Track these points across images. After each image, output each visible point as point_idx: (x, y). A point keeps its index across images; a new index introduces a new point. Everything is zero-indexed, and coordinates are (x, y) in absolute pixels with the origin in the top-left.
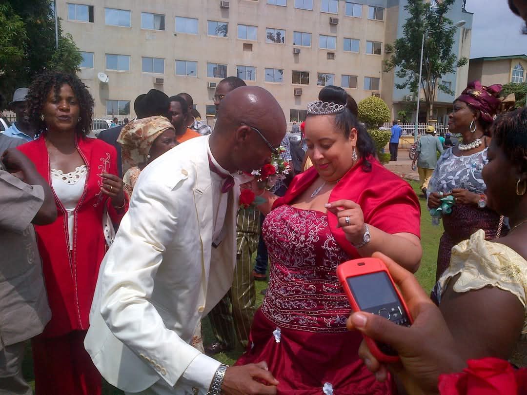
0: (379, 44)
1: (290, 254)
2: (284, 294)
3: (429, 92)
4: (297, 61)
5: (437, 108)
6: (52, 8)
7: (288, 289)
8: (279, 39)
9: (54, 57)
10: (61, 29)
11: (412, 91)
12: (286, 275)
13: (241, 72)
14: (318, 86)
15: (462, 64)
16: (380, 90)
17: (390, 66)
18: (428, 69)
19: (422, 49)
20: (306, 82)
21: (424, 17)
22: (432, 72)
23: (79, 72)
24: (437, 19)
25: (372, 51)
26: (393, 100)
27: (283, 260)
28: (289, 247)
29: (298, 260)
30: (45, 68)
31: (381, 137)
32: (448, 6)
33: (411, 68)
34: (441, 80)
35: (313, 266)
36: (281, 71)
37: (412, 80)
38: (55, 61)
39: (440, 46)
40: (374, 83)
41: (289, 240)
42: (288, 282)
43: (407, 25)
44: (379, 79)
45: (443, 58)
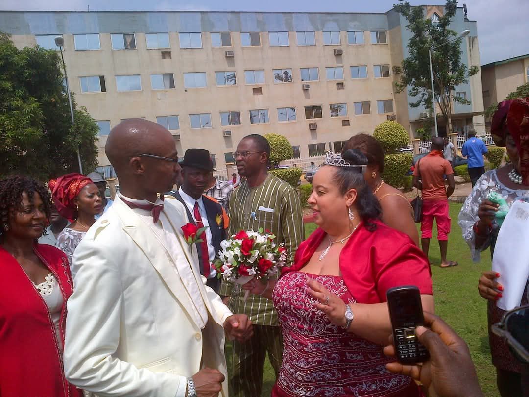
0: (386, 67)
1: (308, 322)
2: (305, 366)
3: (445, 106)
4: (307, 97)
5: (455, 120)
6: (64, 84)
7: (309, 360)
8: (287, 79)
9: (72, 131)
10: (76, 103)
11: (427, 107)
12: (306, 346)
13: (255, 116)
14: (332, 117)
15: (474, 73)
16: (395, 112)
17: (401, 86)
18: (440, 83)
19: (431, 65)
20: (319, 115)
21: (427, 33)
22: (444, 85)
23: (97, 141)
24: (441, 32)
25: (381, 75)
26: (410, 119)
27: (300, 330)
28: (308, 314)
29: (318, 328)
30: (64, 143)
31: (402, 161)
32: (450, 19)
33: (422, 85)
34: (455, 92)
35: (335, 333)
36: (293, 109)
37: (426, 97)
38: (72, 134)
39: (448, 59)
40: (387, 105)
41: (308, 307)
42: (308, 352)
43: (410, 44)
44: (392, 100)
45: (453, 70)
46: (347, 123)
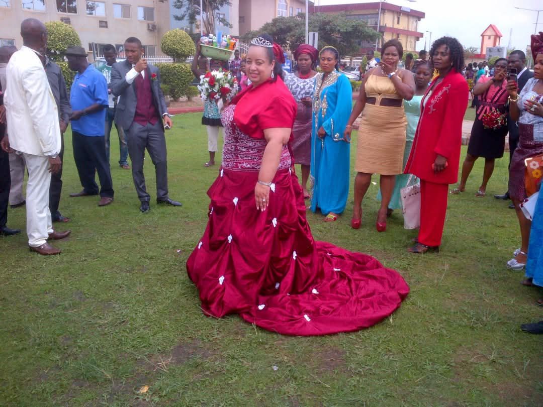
11: (191, 23)
16: (156, 21)
20: (74, 11)
34: (220, 12)
37: (191, 12)
46: (104, 24)
